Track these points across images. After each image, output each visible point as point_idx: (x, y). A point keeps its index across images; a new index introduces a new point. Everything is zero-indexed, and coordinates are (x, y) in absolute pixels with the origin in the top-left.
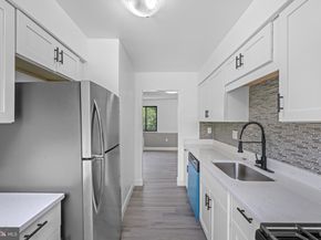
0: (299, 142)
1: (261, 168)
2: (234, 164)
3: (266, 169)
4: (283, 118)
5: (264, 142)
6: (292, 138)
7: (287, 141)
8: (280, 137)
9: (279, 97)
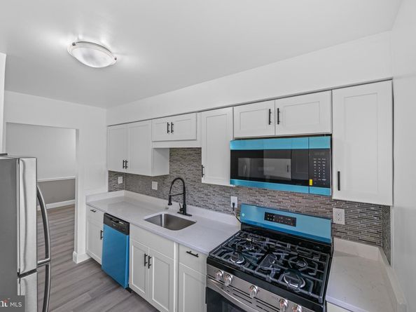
0: (206, 191)
1: (183, 214)
2: (161, 216)
3: (186, 214)
4: (204, 181)
5: (184, 193)
6: (202, 189)
7: (200, 191)
8: (195, 188)
9: (202, 167)
